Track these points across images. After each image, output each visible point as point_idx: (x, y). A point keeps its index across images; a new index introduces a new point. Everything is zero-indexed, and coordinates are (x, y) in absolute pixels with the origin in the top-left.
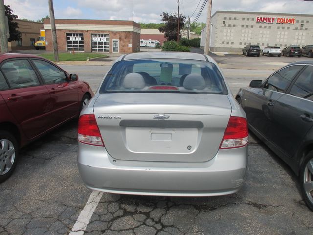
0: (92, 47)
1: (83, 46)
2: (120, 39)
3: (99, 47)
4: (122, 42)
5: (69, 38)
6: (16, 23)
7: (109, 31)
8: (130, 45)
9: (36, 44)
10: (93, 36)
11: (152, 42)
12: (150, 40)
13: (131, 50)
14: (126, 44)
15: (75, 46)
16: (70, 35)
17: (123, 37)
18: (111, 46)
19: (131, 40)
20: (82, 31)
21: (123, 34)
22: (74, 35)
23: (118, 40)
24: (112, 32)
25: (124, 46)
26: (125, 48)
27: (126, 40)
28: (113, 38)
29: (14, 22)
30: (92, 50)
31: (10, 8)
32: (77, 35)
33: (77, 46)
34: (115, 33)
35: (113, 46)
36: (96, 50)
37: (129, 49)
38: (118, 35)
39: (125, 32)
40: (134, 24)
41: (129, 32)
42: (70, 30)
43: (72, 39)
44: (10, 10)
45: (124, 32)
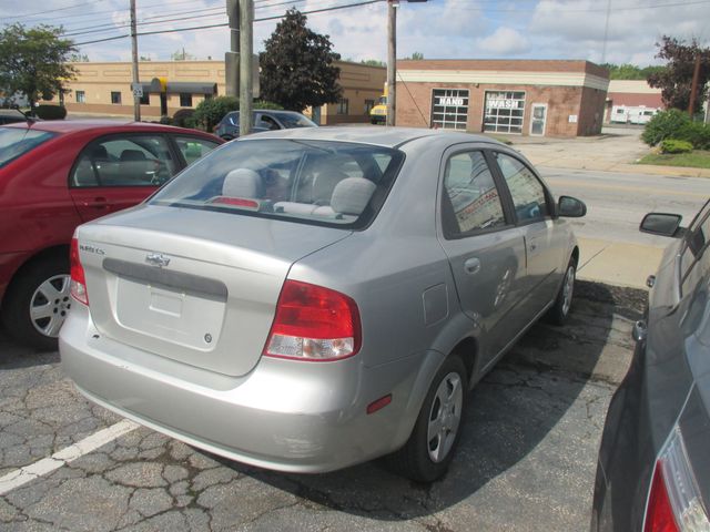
0: (486, 120)
1: (464, 118)
2: (551, 103)
3: (501, 121)
4: (554, 110)
5: (437, 101)
6: (338, 70)
7: (526, 85)
8: (574, 119)
9: (373, 112)
10: (488, 95)
11: (646, 113)
12: (643, 109)
13: (574, 131)
14: (563, 115)
15: (448, 118)
16: (441, 93)
17: (558, 100)
18: (528, 119)
19: (577, 107)
20: (467, 85)
21: (559, 93)
22: (449, 95)
23: (546, 105)
24: (534, 87)
25: (557, 120)
26: (561, 126)
27: (563, 106)
28: (534, 101)
29: (335, 66)
30: (484, 128)
31: (330, 40)
32: (455, 94)
33: (452, 118)
34: (539, 90)
35: (533, 119)
36: (492, 128)
37: (569, 129)
38: (547, 94)
39: (566, 87)
40: (591, 69)
41: (574, 88)
42: (441, 84)
43: (444, 101)
44: (329, 44)
45: (561, 86)
